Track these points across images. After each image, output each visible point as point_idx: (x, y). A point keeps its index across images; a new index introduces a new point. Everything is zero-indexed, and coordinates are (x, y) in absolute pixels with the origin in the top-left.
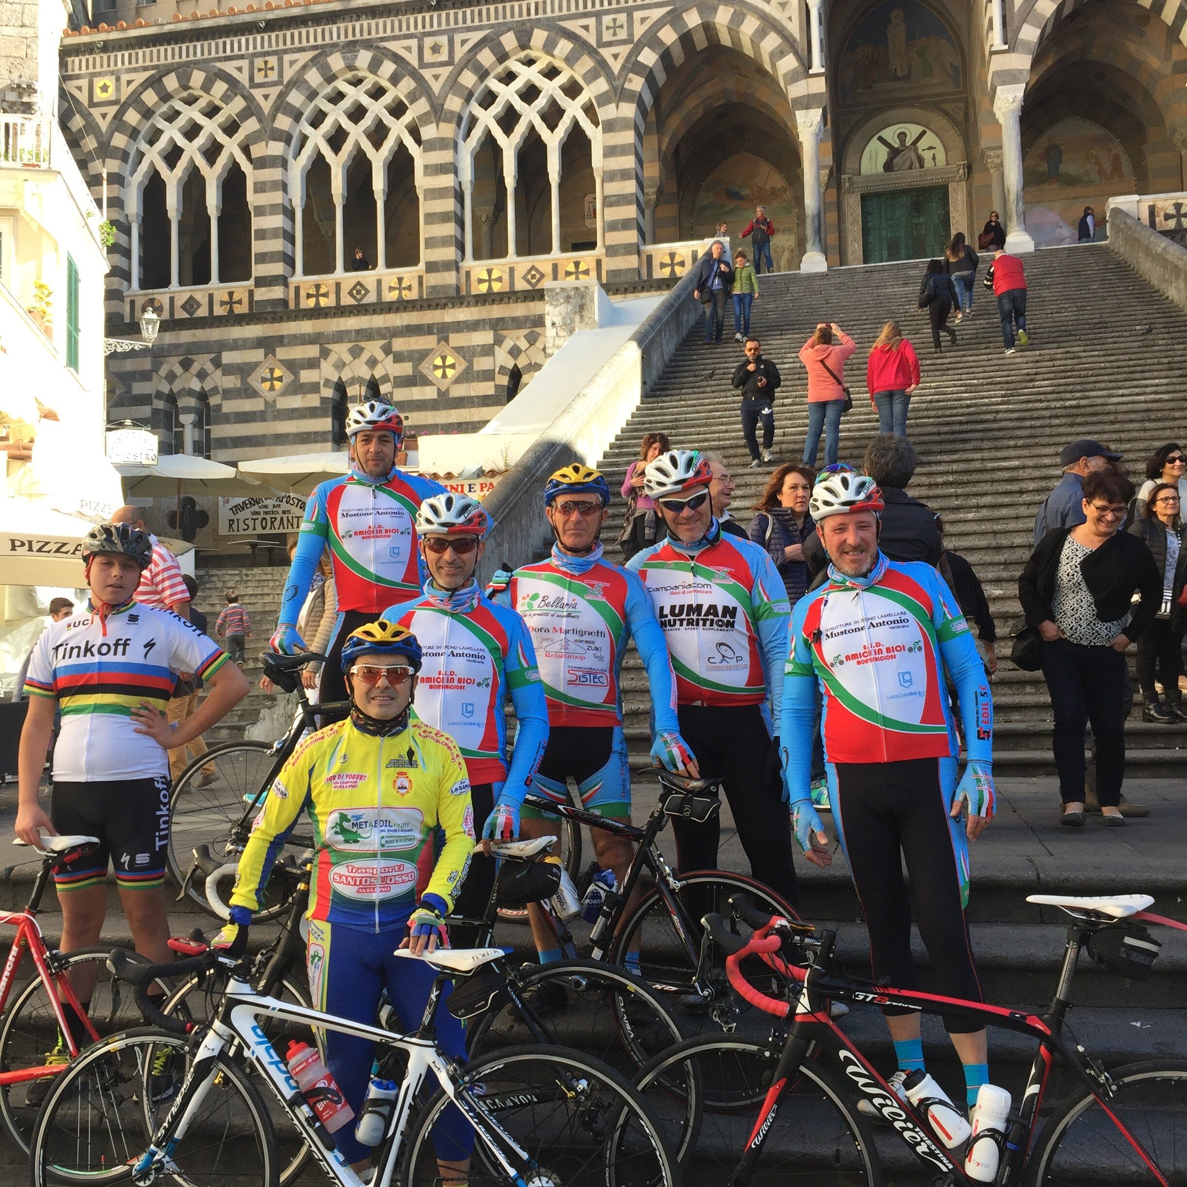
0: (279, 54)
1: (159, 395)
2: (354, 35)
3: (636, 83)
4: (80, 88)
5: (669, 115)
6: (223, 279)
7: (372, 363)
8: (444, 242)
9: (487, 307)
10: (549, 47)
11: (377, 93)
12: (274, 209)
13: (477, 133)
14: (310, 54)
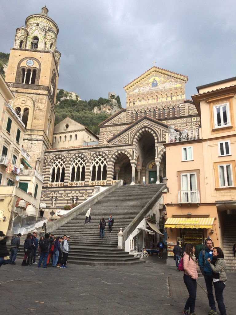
0: (70, 154)
1: (51, 197)
2: (79, 152)
3: (112, 159)
4: (46, 157)
6: (61, 182)
8: (88, 178)
9: (92, 187)
10: (102, 154)
12: (68, 173)
13: (93, 164)
14: (74, 154)
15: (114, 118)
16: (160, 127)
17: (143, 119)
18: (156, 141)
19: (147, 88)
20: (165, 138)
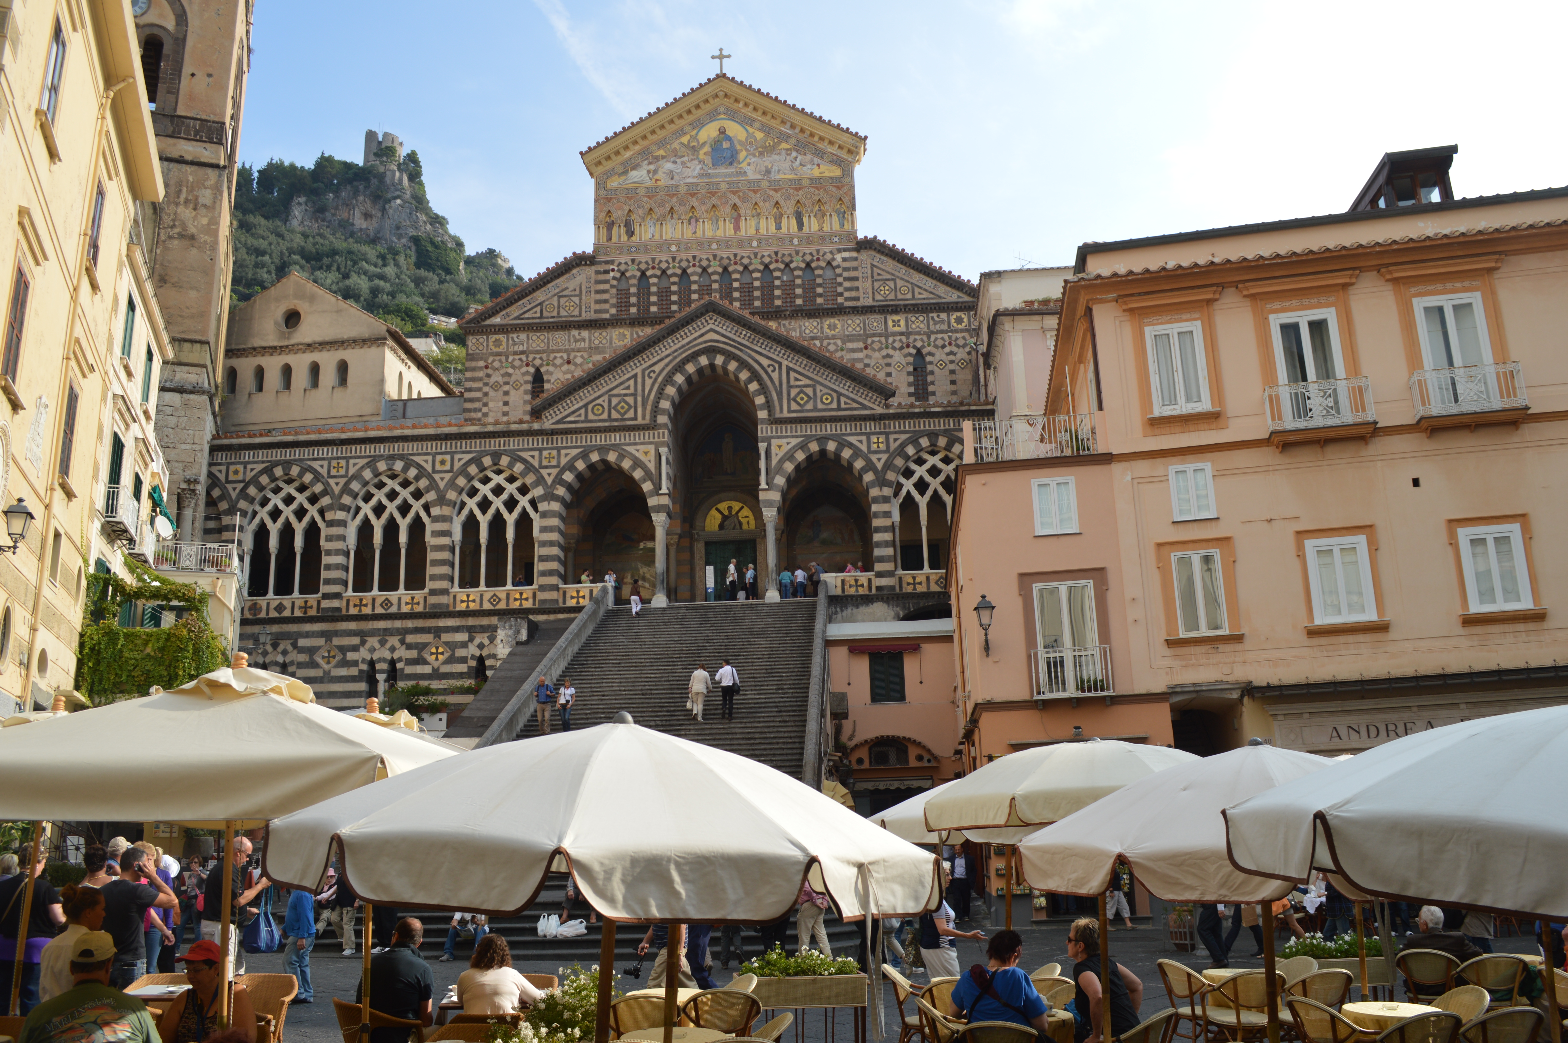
0: (347, 458)
2: (394, 451)
3: (561, 491)
4: (220, 471)
6: (301, 592)
7: (393, 649)
8: (442, 577)
9: (466, 619)
10: (511, 466)
11: (405, 484)
12: (338, 552)
13: (465, 512)
14: (366, 460)
15: (534, 291)
16: (777, 353)
17: (702, 314)
18: (762, 414)
19: (688, 165)
20: (799, 404)
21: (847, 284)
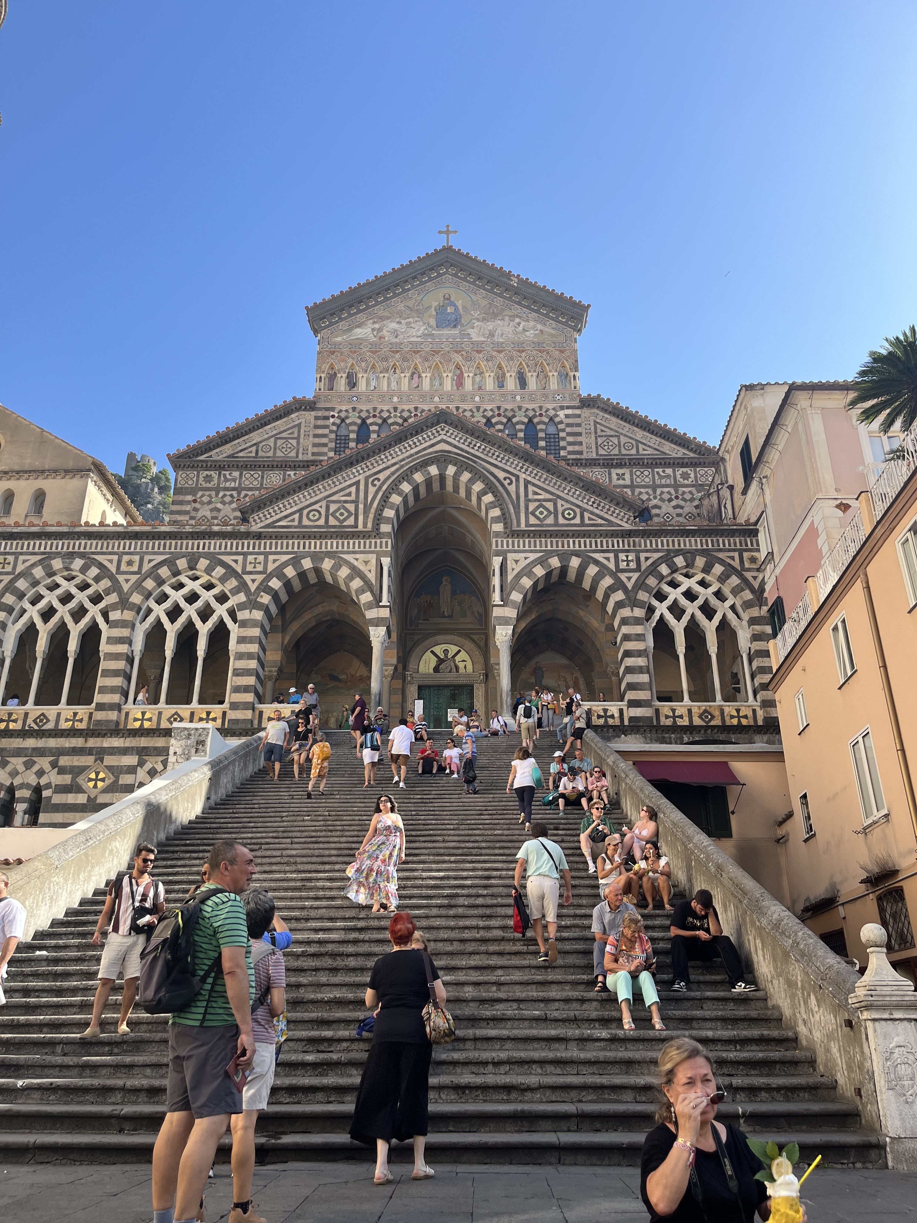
2: (74, 548)
5: (292, 621)
9: (137, 739)
14: (39, 557)
15: (251, 431)
16: (514, 465)
17: (434, 425)
18: (497, 527)
19: (412, 325)
20: (538, 518)
21: (570, 439)
